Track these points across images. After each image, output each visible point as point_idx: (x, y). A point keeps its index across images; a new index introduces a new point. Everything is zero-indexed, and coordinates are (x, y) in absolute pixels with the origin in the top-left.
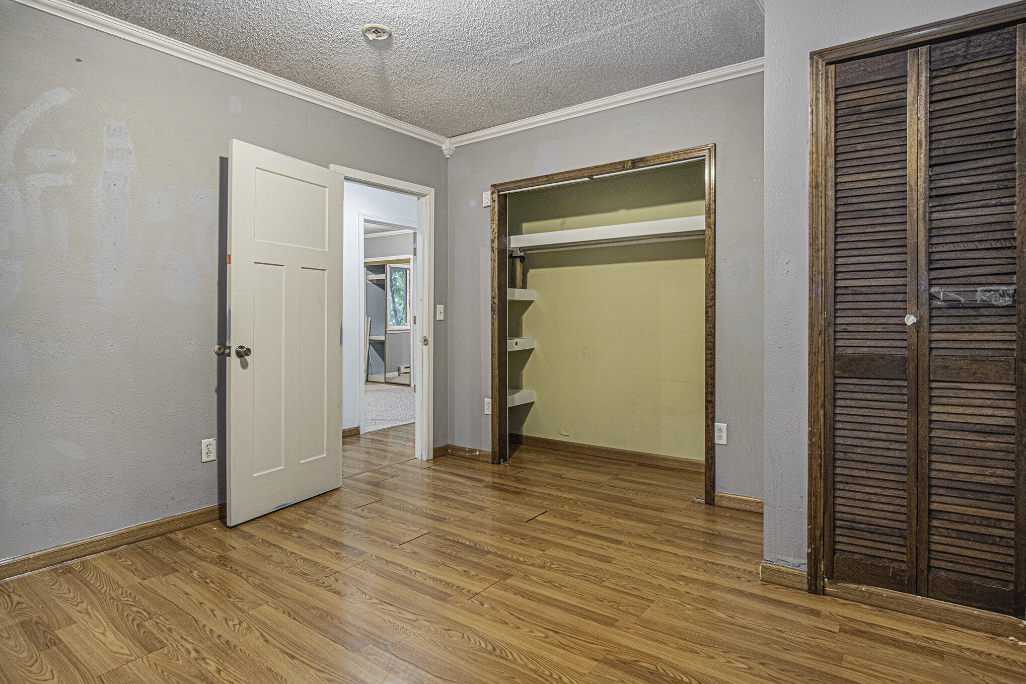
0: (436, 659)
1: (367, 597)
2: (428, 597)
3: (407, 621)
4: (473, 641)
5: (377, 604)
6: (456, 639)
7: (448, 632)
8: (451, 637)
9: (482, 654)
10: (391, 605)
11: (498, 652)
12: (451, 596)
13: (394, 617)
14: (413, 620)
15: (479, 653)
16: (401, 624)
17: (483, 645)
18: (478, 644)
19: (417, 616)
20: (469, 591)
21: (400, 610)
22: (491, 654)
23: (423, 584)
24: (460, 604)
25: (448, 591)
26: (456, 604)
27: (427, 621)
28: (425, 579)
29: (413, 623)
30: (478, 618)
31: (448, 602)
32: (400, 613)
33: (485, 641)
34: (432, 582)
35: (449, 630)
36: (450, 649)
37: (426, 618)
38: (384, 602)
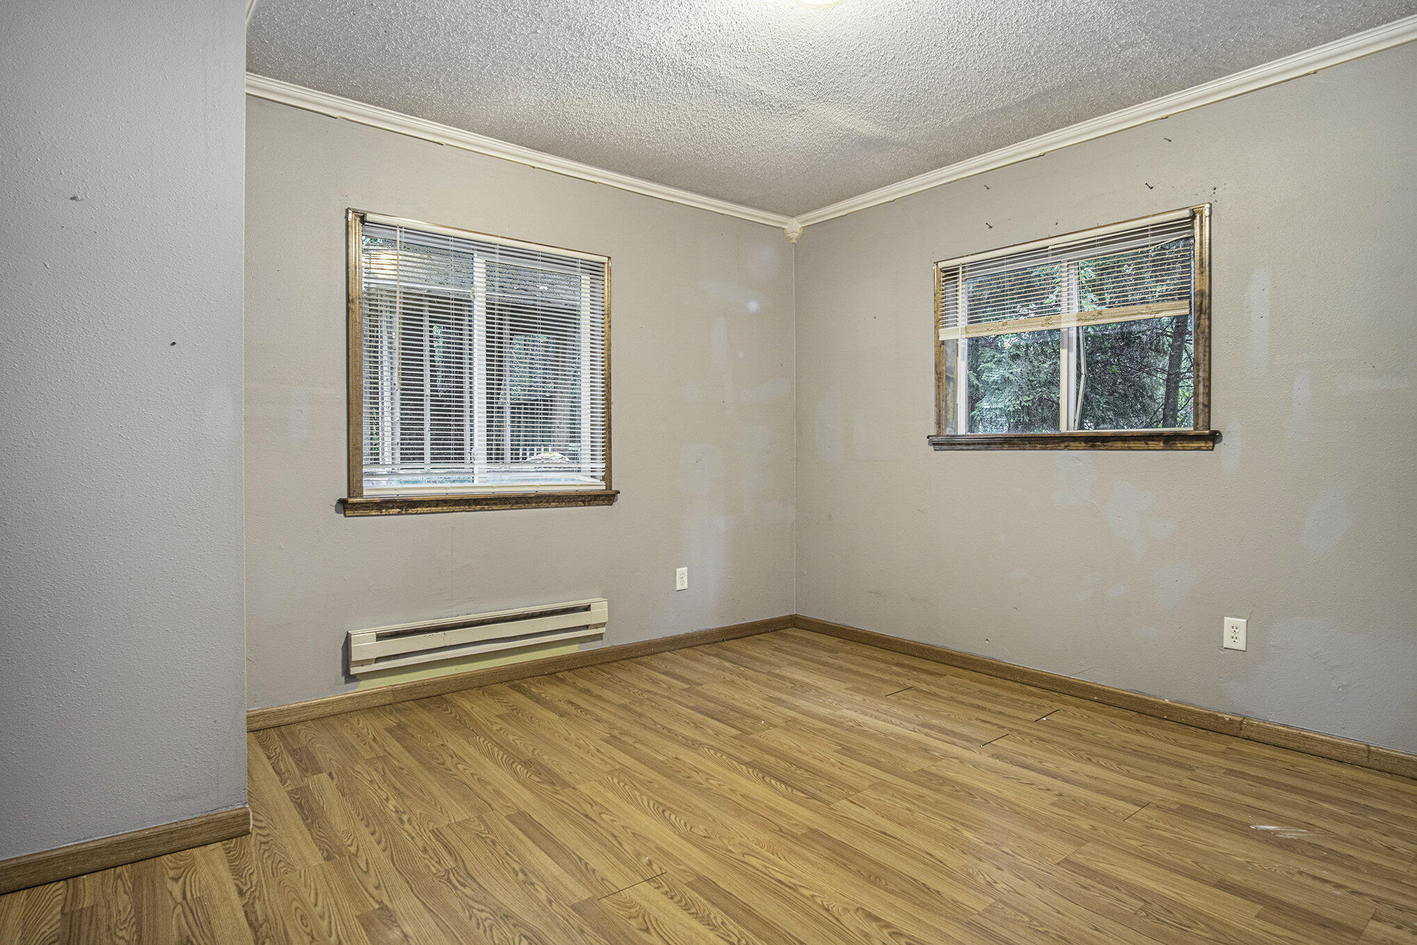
0: (727, 812)
1: (819, 900)
2: (723, 887)
3: (755, 855)
4: (683, 822)
5: (801, 886)
6: (700, 827)
7: (707, 835)
8: (706, 830)
9: (678, 809)
10: (780, 882)
11: (661, 809)
12: (689, 884)
13: (775, 864)
14: (749, 854)
15: (681, 810)
16: (763, 851)
17: (673, 817)
18: (678, 819)
19: (742, 858)
20: (658, 888)
21: (766, 871)
22: (669, 808)
23: (727, 914)
24: (681, 867)
25: (691, 893)
26: (686, 869)
27: (730, 851)
28: (723, 923)
29: (749, 852)
30: (664, 846)
31: (696, 874)
32: (766, 868)
33: (669, 820)
34: (712, 917)
35: (705, 837)
36: (710, 818)
37: (732, 855)
38: (790, 887)
